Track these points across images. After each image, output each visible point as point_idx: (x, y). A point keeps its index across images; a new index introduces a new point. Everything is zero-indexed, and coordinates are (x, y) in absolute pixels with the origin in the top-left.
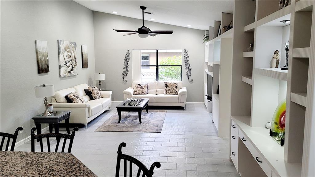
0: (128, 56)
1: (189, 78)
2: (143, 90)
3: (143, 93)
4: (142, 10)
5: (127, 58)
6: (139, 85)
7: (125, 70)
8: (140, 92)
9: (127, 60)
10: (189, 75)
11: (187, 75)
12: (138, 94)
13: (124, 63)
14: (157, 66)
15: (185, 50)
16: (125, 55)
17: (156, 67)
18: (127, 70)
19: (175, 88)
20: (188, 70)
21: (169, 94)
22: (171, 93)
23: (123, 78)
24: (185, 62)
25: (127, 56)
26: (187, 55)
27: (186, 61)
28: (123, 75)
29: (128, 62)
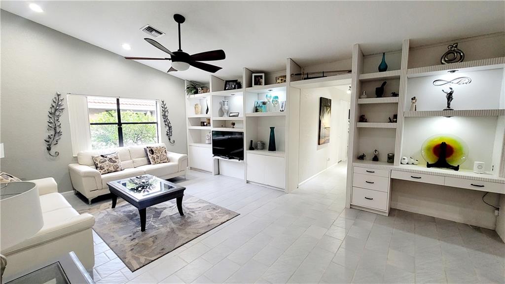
0: (58, 105)
1: (170, 139)
2: (115, 164)
3: (118, 169)
4: (178, 23)
5: (56, 110)
6: (102, 156)
7: (52, 132)
8: (112, 169)
9: (57, 113)
10: (169, 134)
11: (168, 135)
12: (108, 173)
13: (48, 119)
14: (120, 124)
15: (163, 102)
16: (49, 103)
17: (117, 125)
18: (57, 133)
19: (165, 154)
20: (168, 128)
21: (160, 163)
22: (162, 162)
23: (49, 149)
24: (164, 118)
25: (54, 104)
26: (166, 108)
27: (165, 116)
28: (48, 142)
29: (58, 116)
